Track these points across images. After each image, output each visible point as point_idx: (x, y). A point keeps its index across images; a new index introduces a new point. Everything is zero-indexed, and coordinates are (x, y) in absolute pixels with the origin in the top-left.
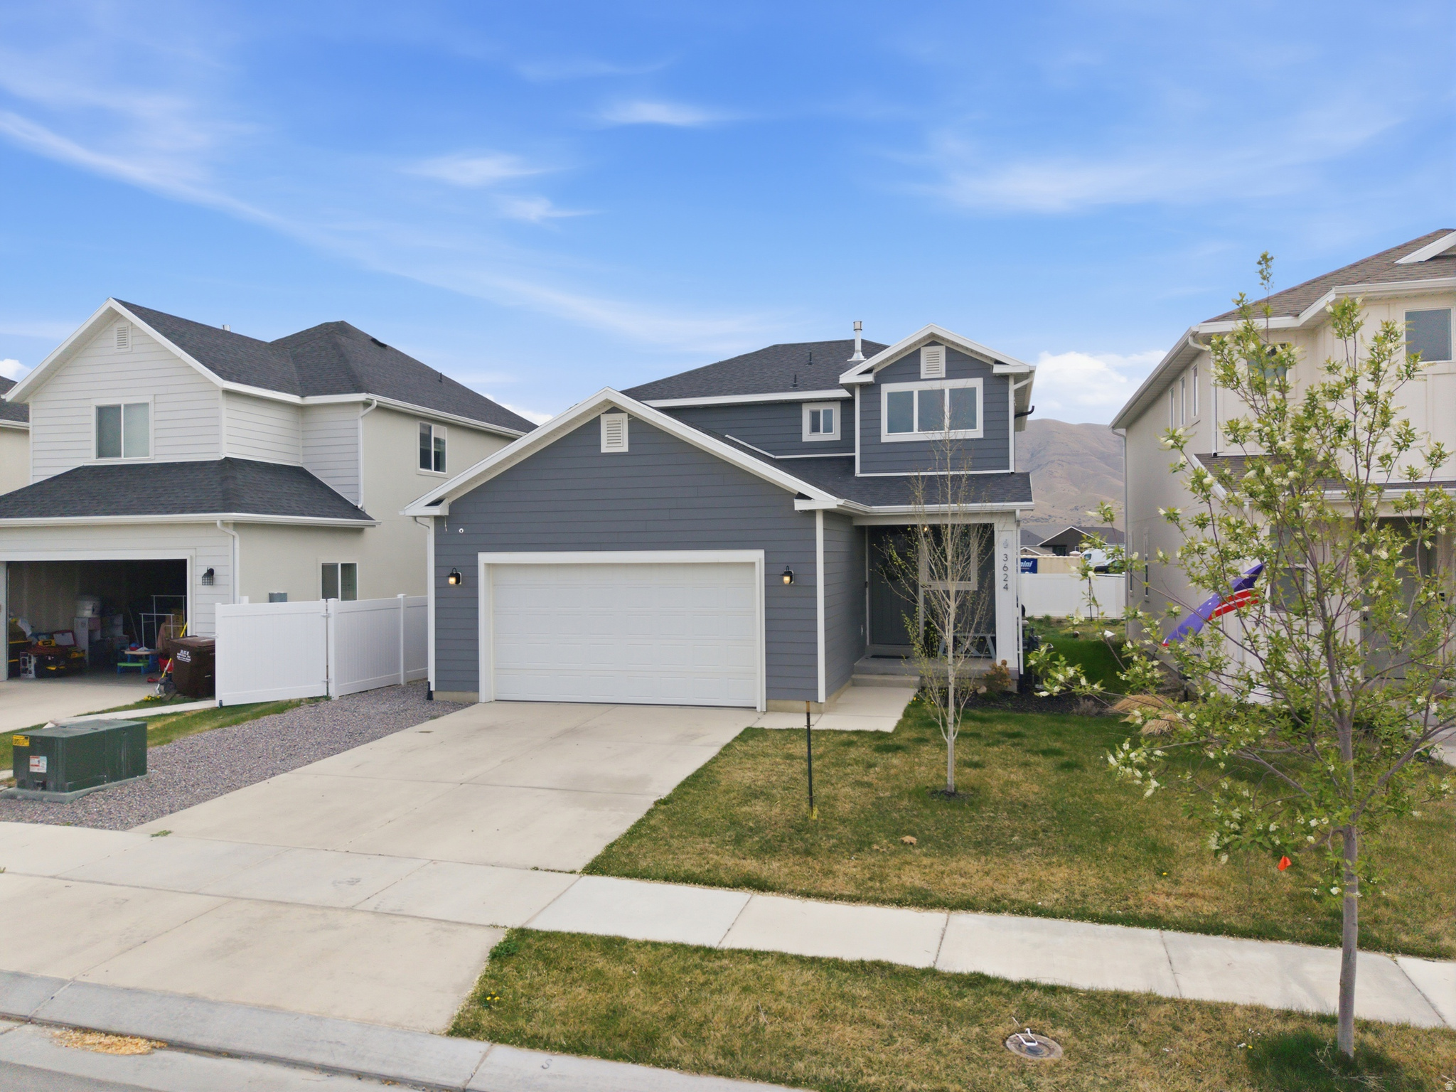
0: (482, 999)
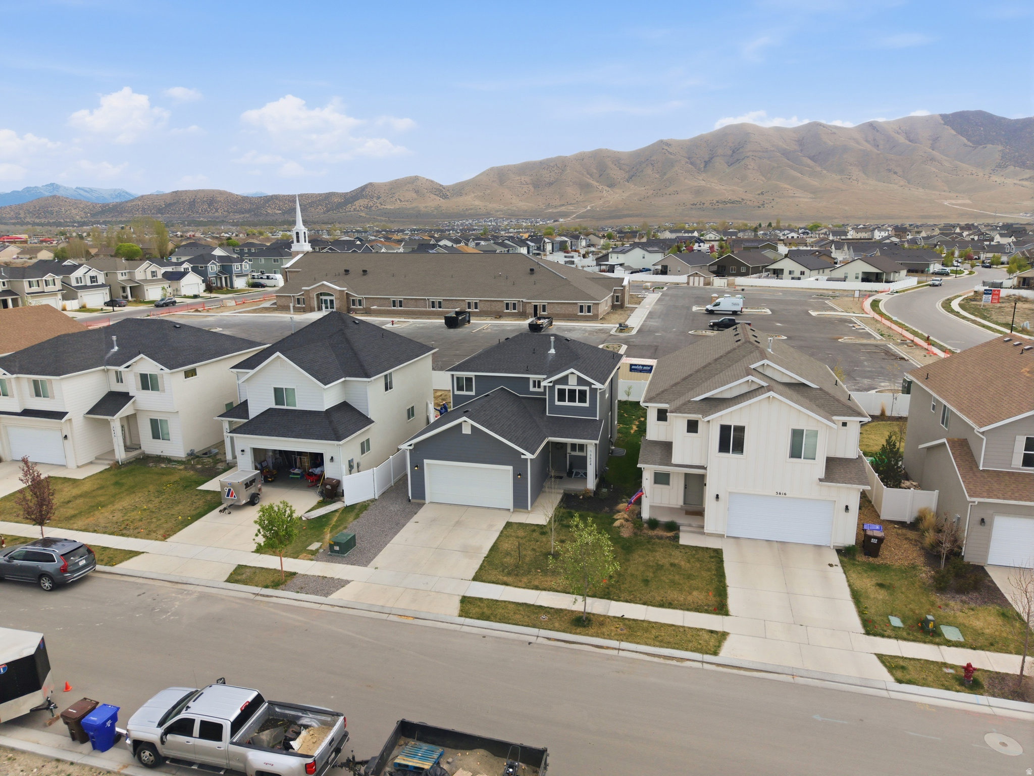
0: (461, 610)
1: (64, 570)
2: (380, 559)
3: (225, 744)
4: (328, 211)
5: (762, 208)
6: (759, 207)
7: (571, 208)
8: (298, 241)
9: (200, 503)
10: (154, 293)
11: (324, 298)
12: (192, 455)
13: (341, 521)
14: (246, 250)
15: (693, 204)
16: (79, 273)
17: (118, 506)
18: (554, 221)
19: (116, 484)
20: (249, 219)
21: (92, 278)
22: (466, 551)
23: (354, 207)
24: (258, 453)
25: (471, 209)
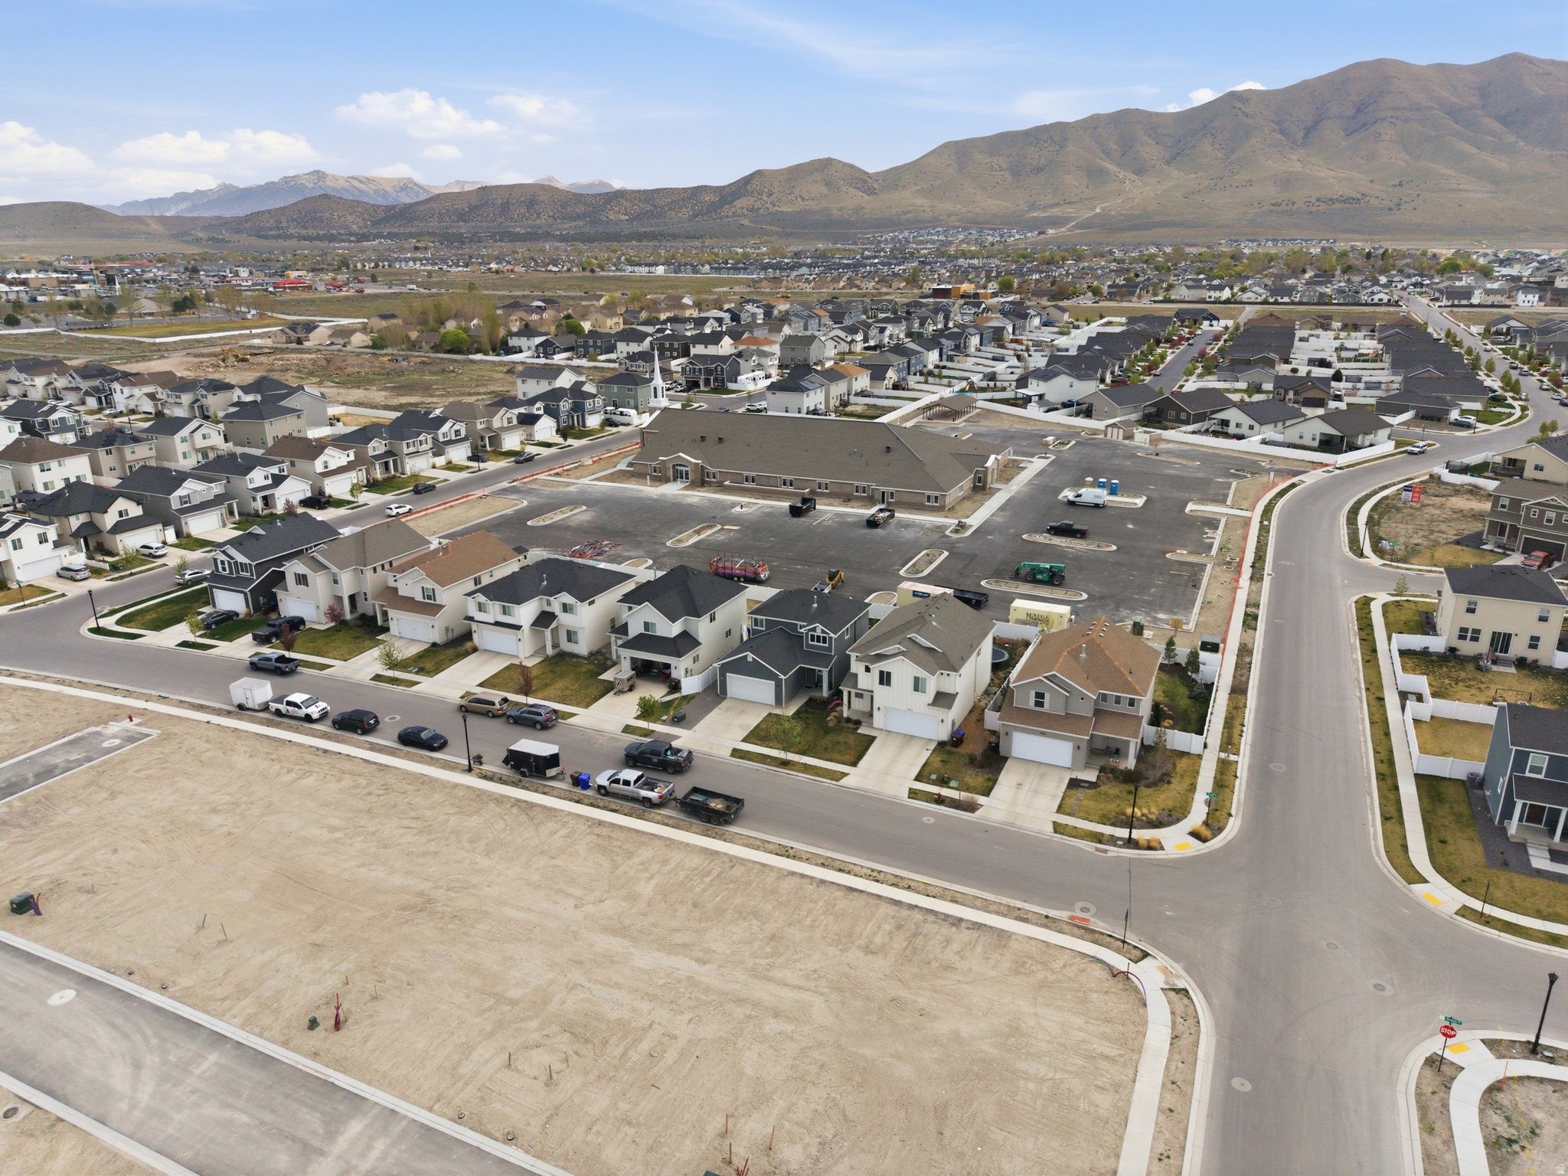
1: (547, 720)
2: (697, 727)
3: (632, 787)
4: (696, 216)
5: (1395, 211)
6: (1391, 209)
7: (1069, 210)
8: (656, 397)
9: (601, 688)
10: (512, 441)
11: (679, 468)
12: (591, 654)
13: (679, 704)
14: (591, 342)
15: (1275, 205)
16: (445, 428)
17: (557, 686)
18: (1039, 234)
19: (552, 671)
20: (584, 230)
21: (456, 431)
22: (742, 727)
23: (733, 209)
24: (634, 660)
25: (909, 212)
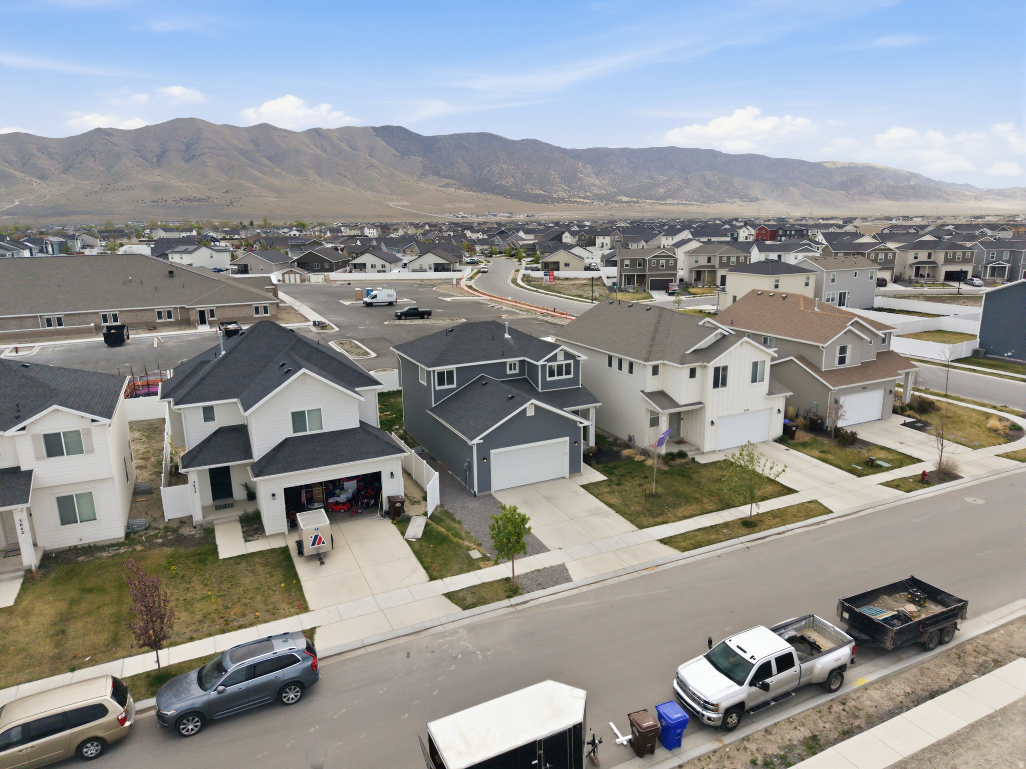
0: (676, 548)
5: (231, 207)
6: (228, 205)
15: (154, 202)
22: (595, 513)
